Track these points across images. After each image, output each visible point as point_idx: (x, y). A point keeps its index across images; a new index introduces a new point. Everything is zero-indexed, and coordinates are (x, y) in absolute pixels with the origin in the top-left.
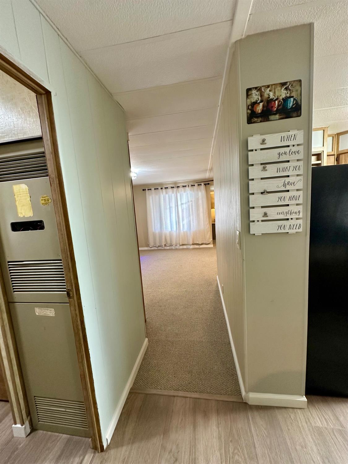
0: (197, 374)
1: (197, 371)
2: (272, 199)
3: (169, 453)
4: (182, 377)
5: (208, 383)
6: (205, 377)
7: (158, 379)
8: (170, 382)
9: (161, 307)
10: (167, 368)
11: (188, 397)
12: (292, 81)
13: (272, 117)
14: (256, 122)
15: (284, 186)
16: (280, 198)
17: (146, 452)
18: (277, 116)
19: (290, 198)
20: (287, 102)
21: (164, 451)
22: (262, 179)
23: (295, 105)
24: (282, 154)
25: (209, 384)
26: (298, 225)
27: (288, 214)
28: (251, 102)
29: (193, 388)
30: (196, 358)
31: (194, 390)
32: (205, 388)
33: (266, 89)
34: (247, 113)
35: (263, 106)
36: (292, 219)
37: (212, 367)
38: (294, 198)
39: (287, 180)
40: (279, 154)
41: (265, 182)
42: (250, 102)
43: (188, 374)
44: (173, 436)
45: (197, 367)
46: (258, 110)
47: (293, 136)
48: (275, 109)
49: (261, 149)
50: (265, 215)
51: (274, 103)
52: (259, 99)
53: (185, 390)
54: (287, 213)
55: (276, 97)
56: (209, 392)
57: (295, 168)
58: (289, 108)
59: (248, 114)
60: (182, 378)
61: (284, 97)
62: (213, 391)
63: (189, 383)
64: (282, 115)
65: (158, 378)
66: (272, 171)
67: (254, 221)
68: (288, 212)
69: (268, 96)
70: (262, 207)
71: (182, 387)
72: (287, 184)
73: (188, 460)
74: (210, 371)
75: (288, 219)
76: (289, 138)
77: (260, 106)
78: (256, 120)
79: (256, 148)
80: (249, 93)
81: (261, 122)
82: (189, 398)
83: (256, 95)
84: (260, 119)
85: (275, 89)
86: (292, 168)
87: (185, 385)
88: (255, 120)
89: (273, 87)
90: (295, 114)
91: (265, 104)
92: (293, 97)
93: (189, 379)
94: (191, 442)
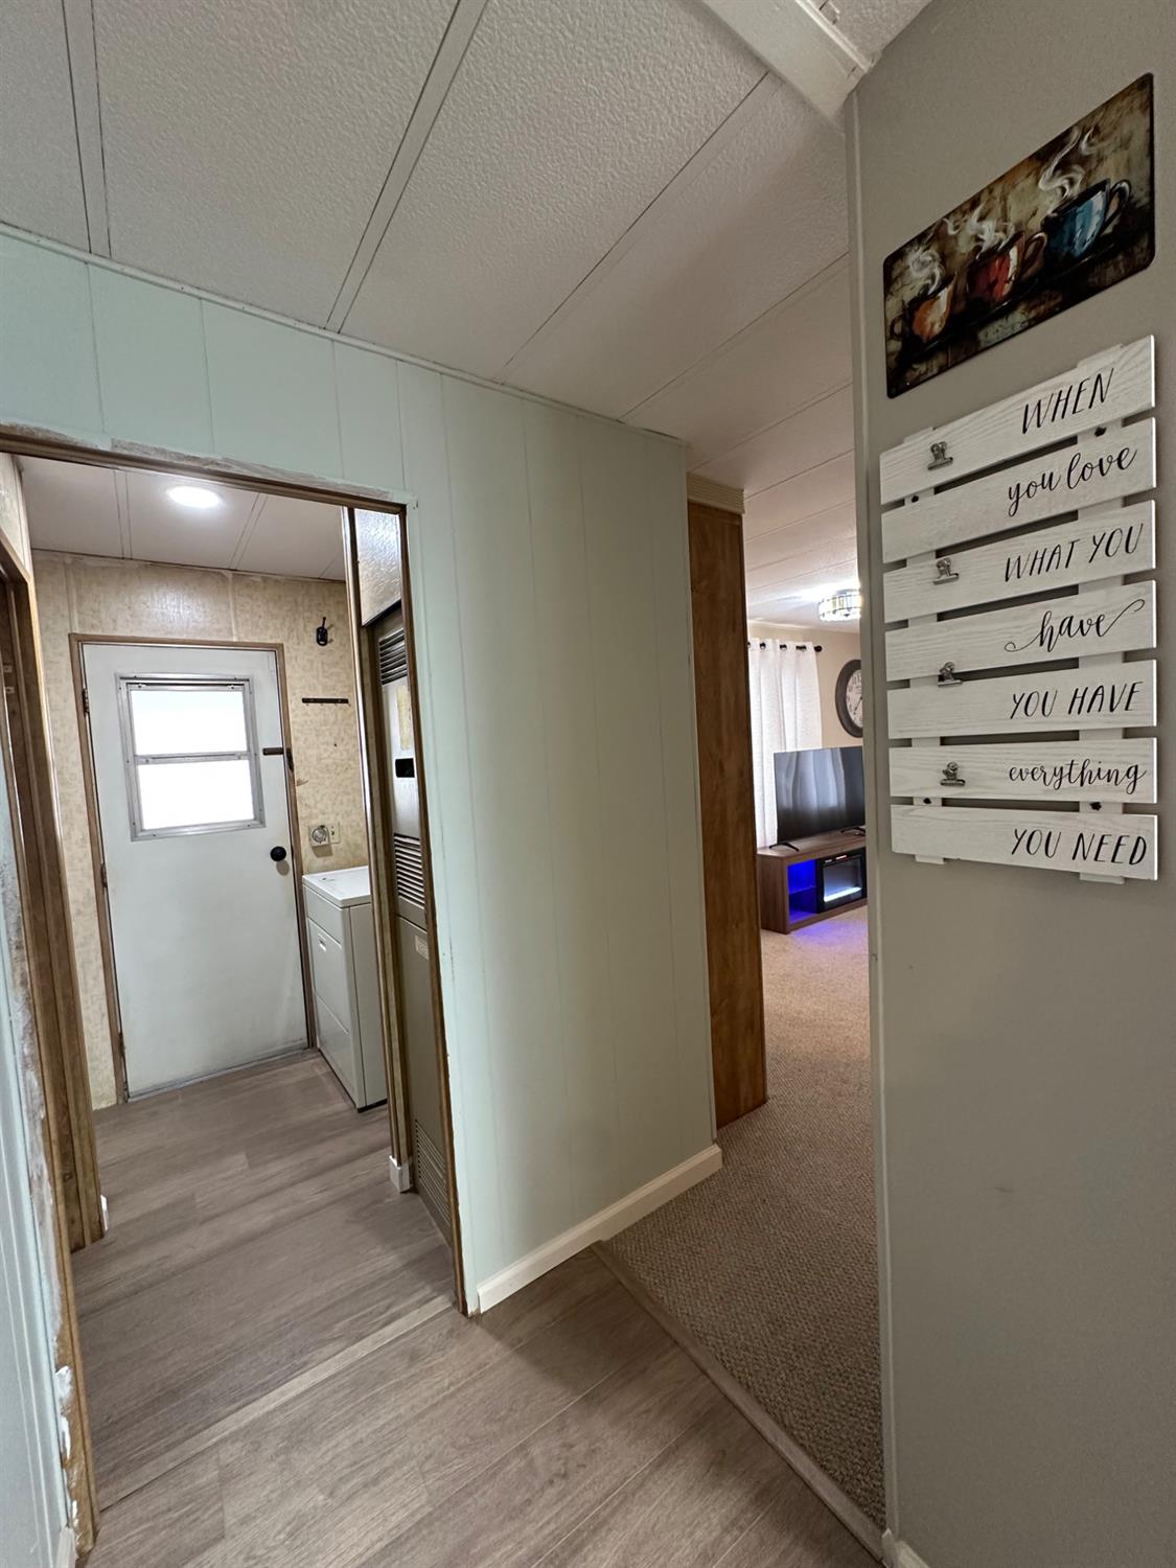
0: (794, 1345)
1: (801, 1337)
2: (986, 706)
3: (564, 1445)
4: (741, 1317)
5: (808, 1400)
6: (812, 1371)
7: (674, 1269)
8: (698, 1301)
9: (845, 1082)
10: (720, 1263)
11: (708, 1376)
12: (1093, 114)
13: (991, 332)
14: (925, 377)
15: (1042, 643)
16: (1023, 703)
17: (526, 1393)
18: (1018, 317)
19: (1077, 702)
20: (1067, 228)
21: (558, 1431)
22: (941, 617)
23: (1115, 222)
24: (1032, 490)
25: (805, 1402)
26: (1128, 844)
27: (1065, 781)
28: (903, 302)
29: (746, 1370)
30: (829, 1300)
31: (747, 1379)
32: (785, 1401)
33: (966, 217)
34: (888, 355)
35: (954, 299)
36: (1096, 806)
37: (863, 1367)
38: (1098, 698)
39: (1059, 609)
40: (1015, 494)
41: (951, 632)
42: (901, 304)
43: (764, 1323)
44: (599, 1423)
45: (811, 1327)
46: (933, 325)
47: (1089, 387)
48: (1007, 288)
49: (938, 489)
50: (952, 776)
51: (1003, 261)
52: (933, 277)
53: (722, 1354)
54: (1059, 774)
55: (1012, 231)
56: (787, 1422)
57: (1103, 544)
58: (1079, 249)
59: (893, 358)
60: (739, 1319)
61: (1049, 212)
62: (803, 1434)
63: (747, 1349)
64: (1042, 303)
65: (677, 1267)
66: (981, 575)
67: (909, 801)
68: (1066, 771)
69: (973, 245)
70: (944, 741)
71: (720, 1341)
72: (1056, 631)
73: (587, 1505)
74: (845, 1371)
75: (1074, 807)
76: (1063, 404)
77: (939, 306)
78: (922, 368)
79: (912, 491)
80: (895, 273)
81: (942, 370)
82: (708, 1382)
83: (924, 264)
84: (940, 359)
85: (1004, 199)
86: (1083, 550)
87: (732, 1343)
88: (917, 373)
89: (997, 192)
90: (1116, 266)
91: (963, 283)
92: (1101, 186)
93: (756, 1338)
94: (626, 1479)
